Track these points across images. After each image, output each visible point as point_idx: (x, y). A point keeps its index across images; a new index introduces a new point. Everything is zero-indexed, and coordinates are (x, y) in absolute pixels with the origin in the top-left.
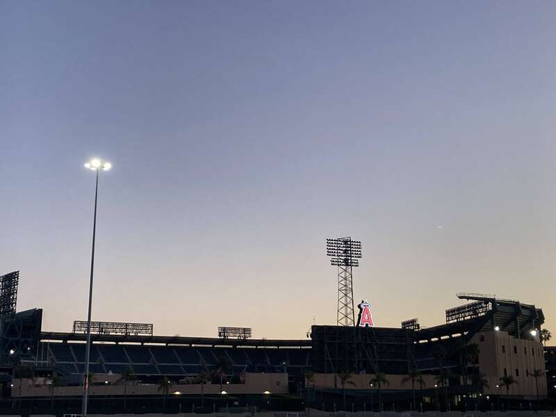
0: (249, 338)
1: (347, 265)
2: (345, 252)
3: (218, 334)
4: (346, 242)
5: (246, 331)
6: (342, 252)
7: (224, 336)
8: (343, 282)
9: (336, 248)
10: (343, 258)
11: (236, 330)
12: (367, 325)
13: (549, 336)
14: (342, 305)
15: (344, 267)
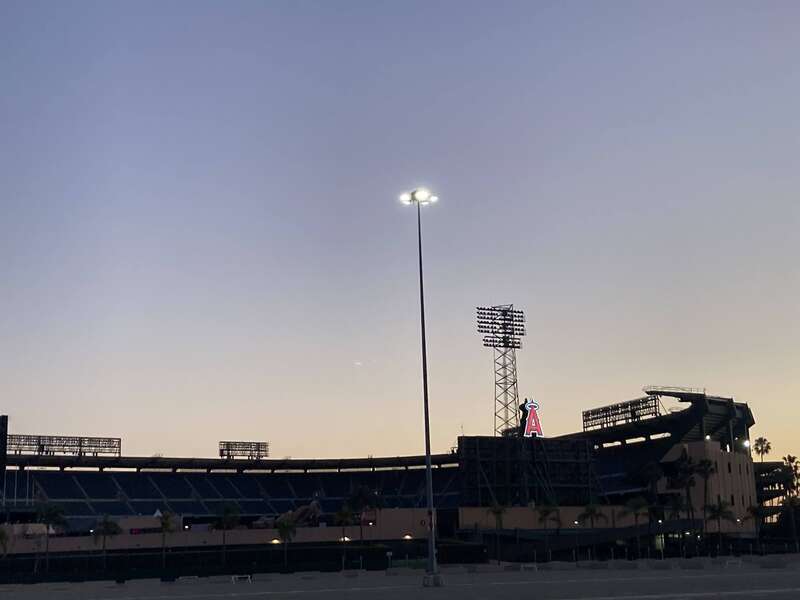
0: (264, 458)
1: (506, 346)
2: (504, 326)
3: (218, 452)
4: (505, 313)
5: (260, 447)
6: (498, 327)
7: (228, 455)
8: (501, 372)
9: (490, 321)
10: (501, 336)
11: (246, 446)
12: (534, 435)
13: (768, 447)
14: (500, 406)
15: (503, 349)
